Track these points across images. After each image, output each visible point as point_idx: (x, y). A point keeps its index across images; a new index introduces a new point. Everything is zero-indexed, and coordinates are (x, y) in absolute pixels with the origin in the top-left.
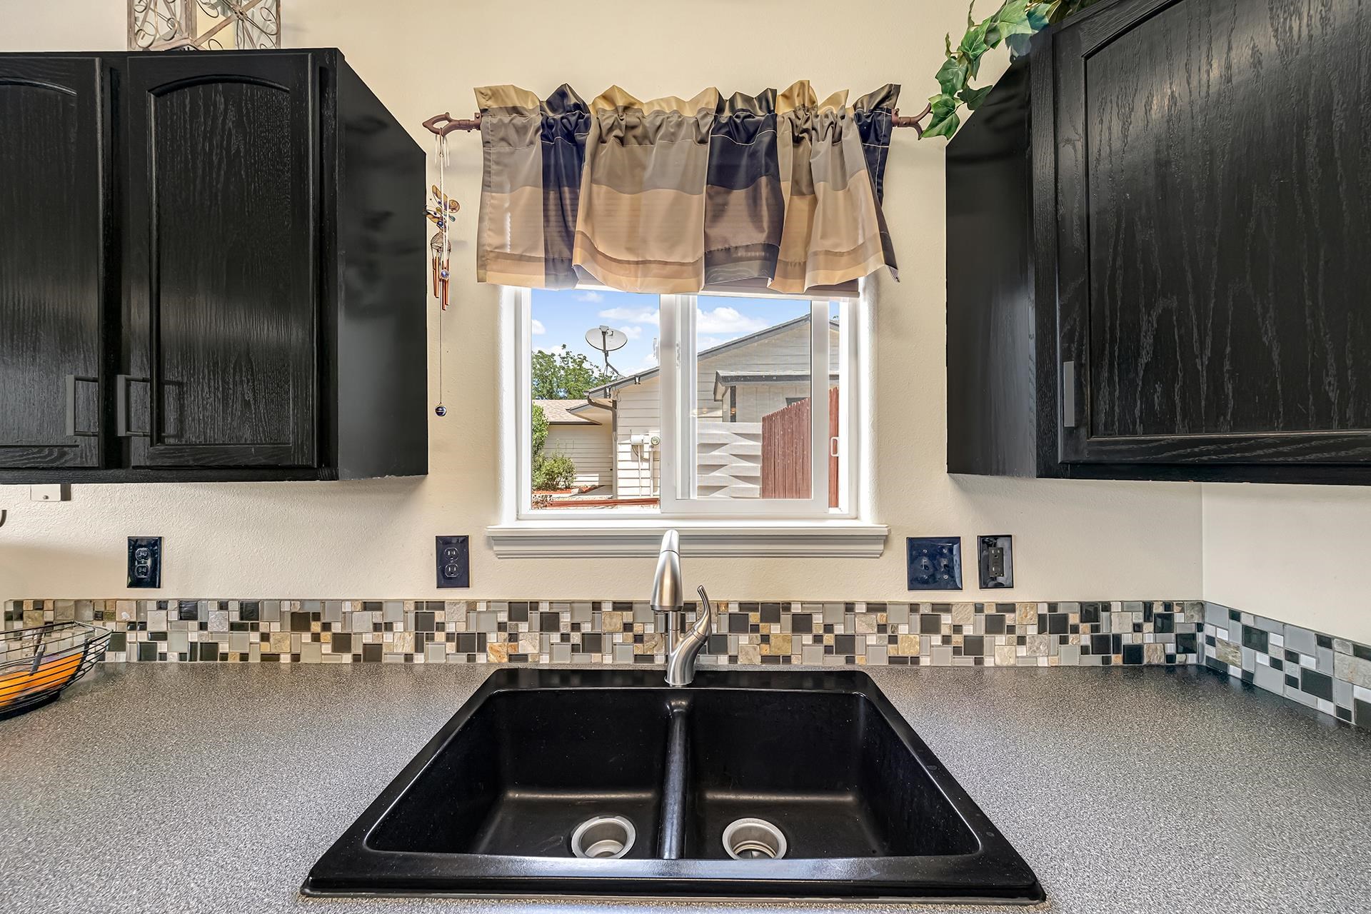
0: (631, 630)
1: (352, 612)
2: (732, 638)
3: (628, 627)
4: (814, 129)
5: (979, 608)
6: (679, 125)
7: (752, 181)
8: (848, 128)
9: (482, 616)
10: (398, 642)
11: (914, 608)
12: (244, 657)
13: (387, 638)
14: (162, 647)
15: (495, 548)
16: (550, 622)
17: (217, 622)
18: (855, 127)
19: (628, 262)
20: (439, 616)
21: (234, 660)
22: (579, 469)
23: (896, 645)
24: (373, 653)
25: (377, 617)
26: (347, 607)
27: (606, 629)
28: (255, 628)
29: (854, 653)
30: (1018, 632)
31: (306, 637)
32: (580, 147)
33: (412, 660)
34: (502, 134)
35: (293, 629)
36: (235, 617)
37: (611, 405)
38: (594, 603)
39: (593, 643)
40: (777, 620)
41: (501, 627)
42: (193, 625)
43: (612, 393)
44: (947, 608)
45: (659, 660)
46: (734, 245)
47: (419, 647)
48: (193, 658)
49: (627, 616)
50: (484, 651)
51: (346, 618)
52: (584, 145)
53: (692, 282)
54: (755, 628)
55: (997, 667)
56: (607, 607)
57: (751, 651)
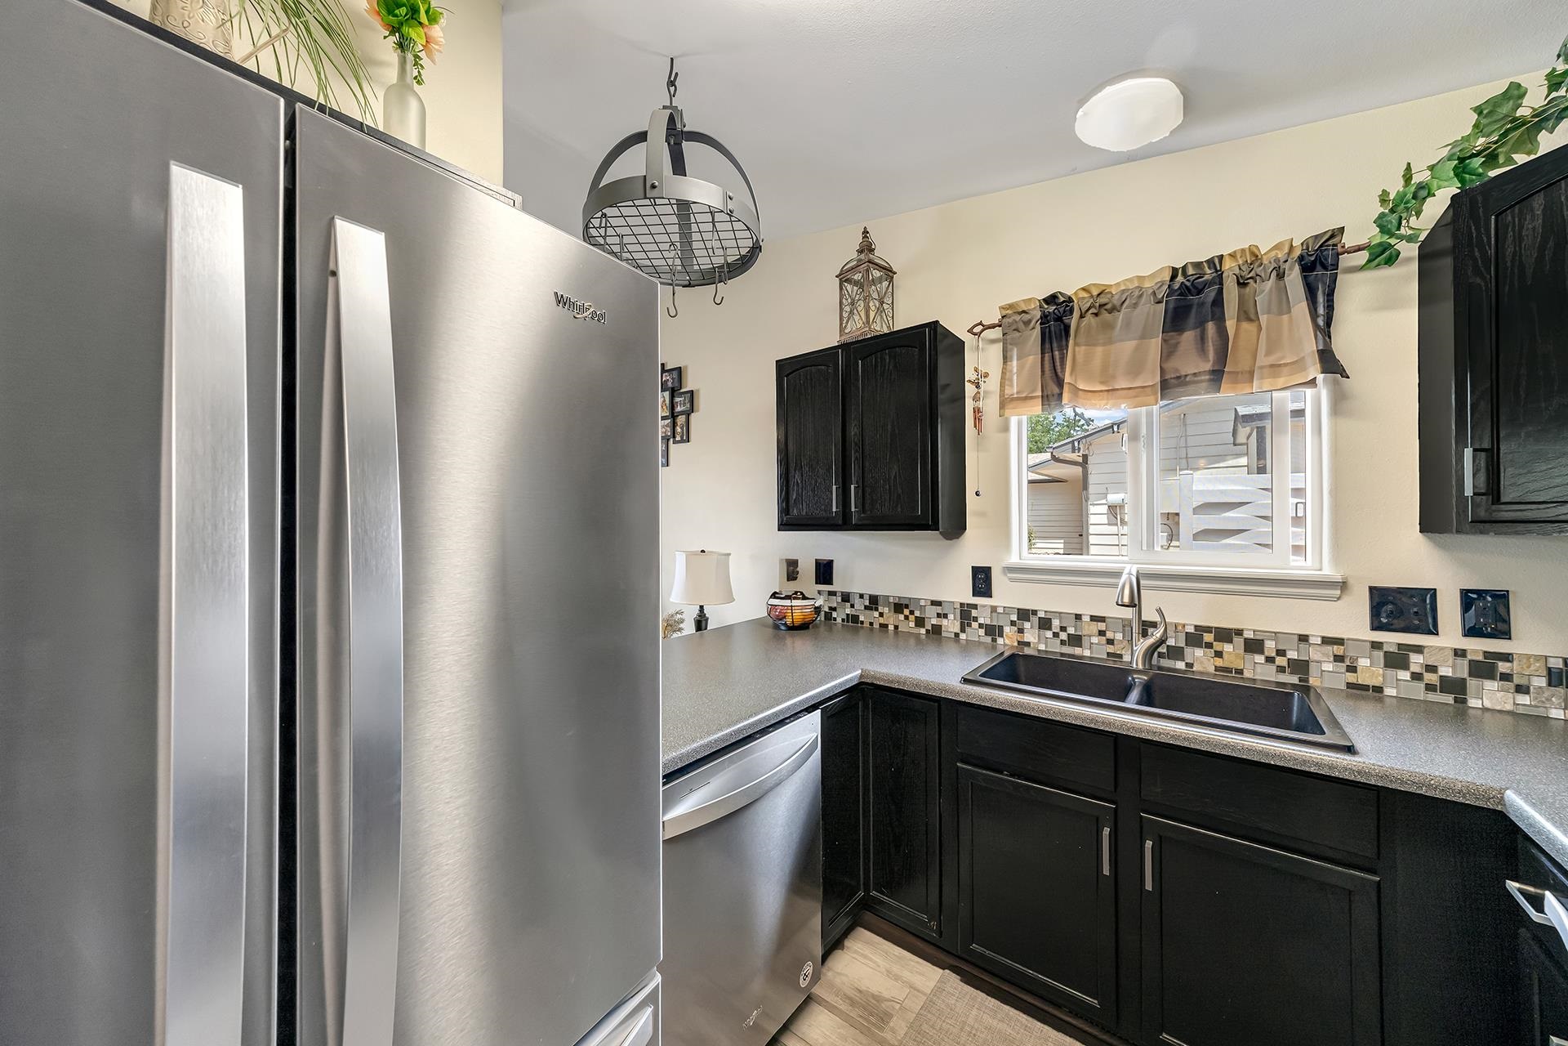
0: (1104, 635)
1: (925, 606)
2: (1188, 651)
3: (1102, 633)
4: (1257, 275)
5: (1460, 653)
6: (1140, 296)
7: (1201, 325)
8: (1291, 269)
9: (1000, 615)
10: (951, 625)
11: (1376, 645)
12: (871, 624)
13: (944, 622)
14: (834, 615)
15: (1009, 575)
16: (1045, 624)
17: (859, 605)
18: (1297, 268)
19: (1101, 391)
20: (974, 613)
21: (866, 625)
22: (1038, 535)
23: (1355, 675)
24: (937, 630)
25: (939, 609)
26: (922, 603)
27: (1085, 633)
28: (877, 609)
29: (1308, 675)
30: (1517, 680)
31: (902, 617)
32: (1067, 328)
33: (958, 637)
34: (1014, 327)
35: (895, 612)
36: (867, 603)
37: (1080, 460)
38: (1076, 615)
39: (1076, 640)
40: (1230, 641)
41: (1013, 623)
42: (848, 604)
43: (1081, 446)
44: (1419, 649)
45: (1127, 658)
46: (1184, 374)
47: (963, 630)
48: (848, 622)
49: (1102, 626)
50: (1002, 637)
51: (922, 608)
52: (1070, 326)
53: (1152, 398)
54: (1209, 646)
55: (1485, 709)
56: (1086, 619)
57: (1205, 661)
